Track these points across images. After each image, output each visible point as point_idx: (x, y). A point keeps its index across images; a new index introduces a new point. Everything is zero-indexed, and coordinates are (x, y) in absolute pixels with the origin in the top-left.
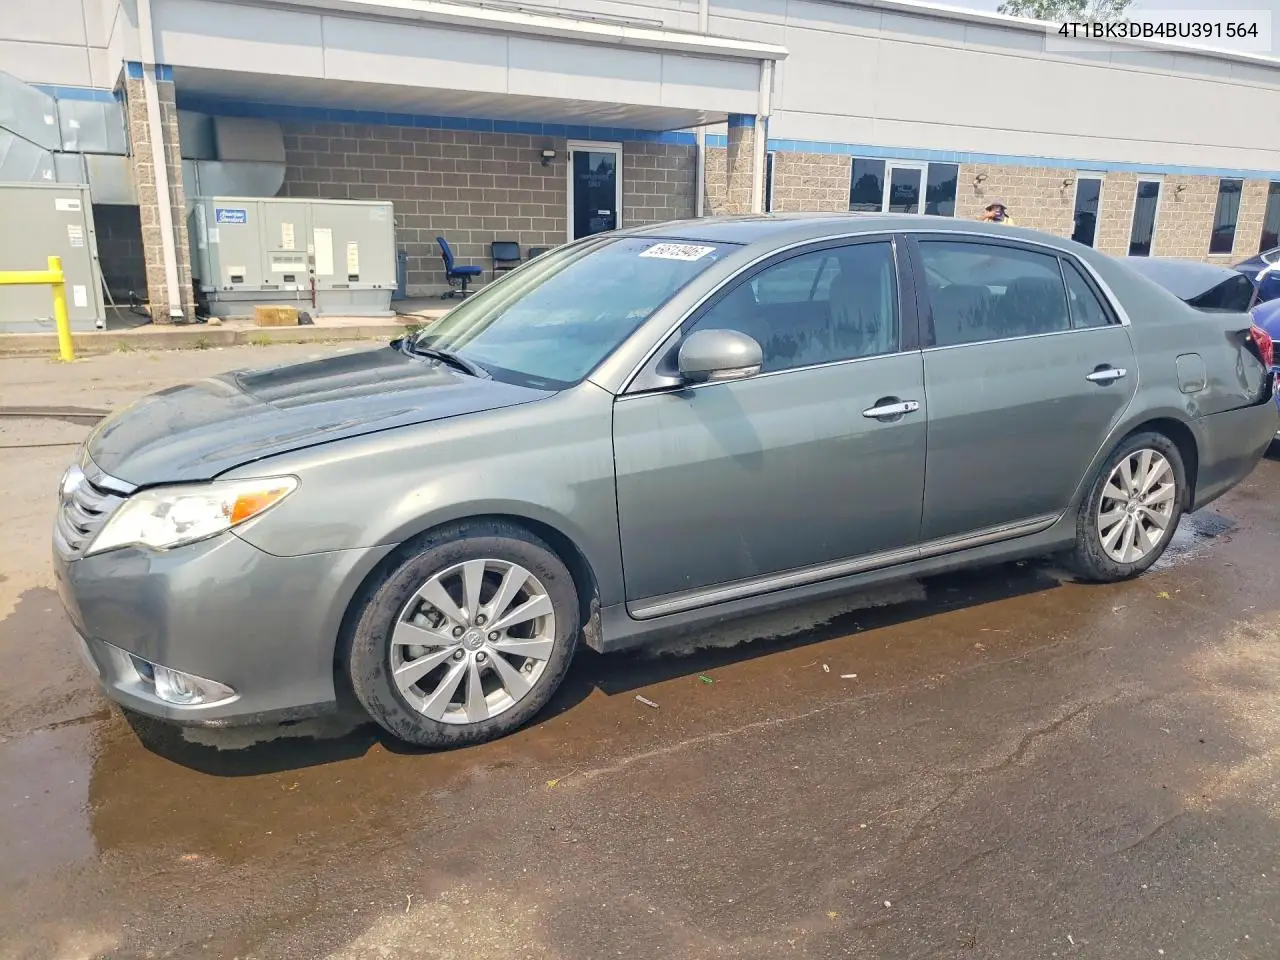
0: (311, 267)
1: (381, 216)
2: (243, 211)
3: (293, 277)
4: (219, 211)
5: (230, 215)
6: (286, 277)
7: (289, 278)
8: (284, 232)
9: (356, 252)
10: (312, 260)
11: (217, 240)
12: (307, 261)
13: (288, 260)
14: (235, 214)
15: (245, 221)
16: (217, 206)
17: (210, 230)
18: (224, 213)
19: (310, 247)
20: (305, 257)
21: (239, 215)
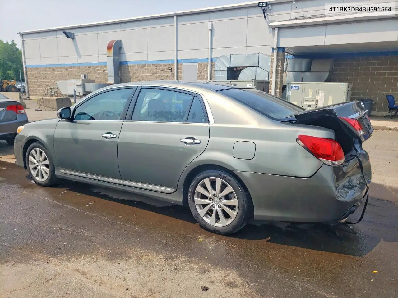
0: (316, 103)
1: (342, 87)
2: (299, 86)
3: (310, 106)
4: (292, 86)
5: (295, 87)
6: (308, 106)
7: (309, 106)
8: (310, 92)
9: (332, 99)
10: (317, 101)
11: (290, 94)
12: (315, 101)
13: (310, 101)
14: (296, 87)
15: (299, 89)
16: (292, 85)
17: (289, 91)
18: (293, 87)
19: (317, 97)
20: (315, 100)
21: (298, 87)
